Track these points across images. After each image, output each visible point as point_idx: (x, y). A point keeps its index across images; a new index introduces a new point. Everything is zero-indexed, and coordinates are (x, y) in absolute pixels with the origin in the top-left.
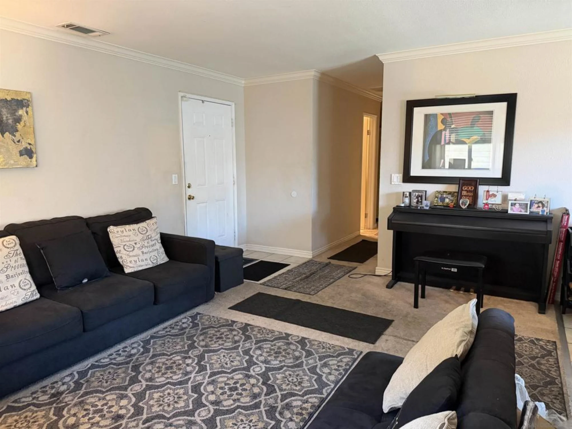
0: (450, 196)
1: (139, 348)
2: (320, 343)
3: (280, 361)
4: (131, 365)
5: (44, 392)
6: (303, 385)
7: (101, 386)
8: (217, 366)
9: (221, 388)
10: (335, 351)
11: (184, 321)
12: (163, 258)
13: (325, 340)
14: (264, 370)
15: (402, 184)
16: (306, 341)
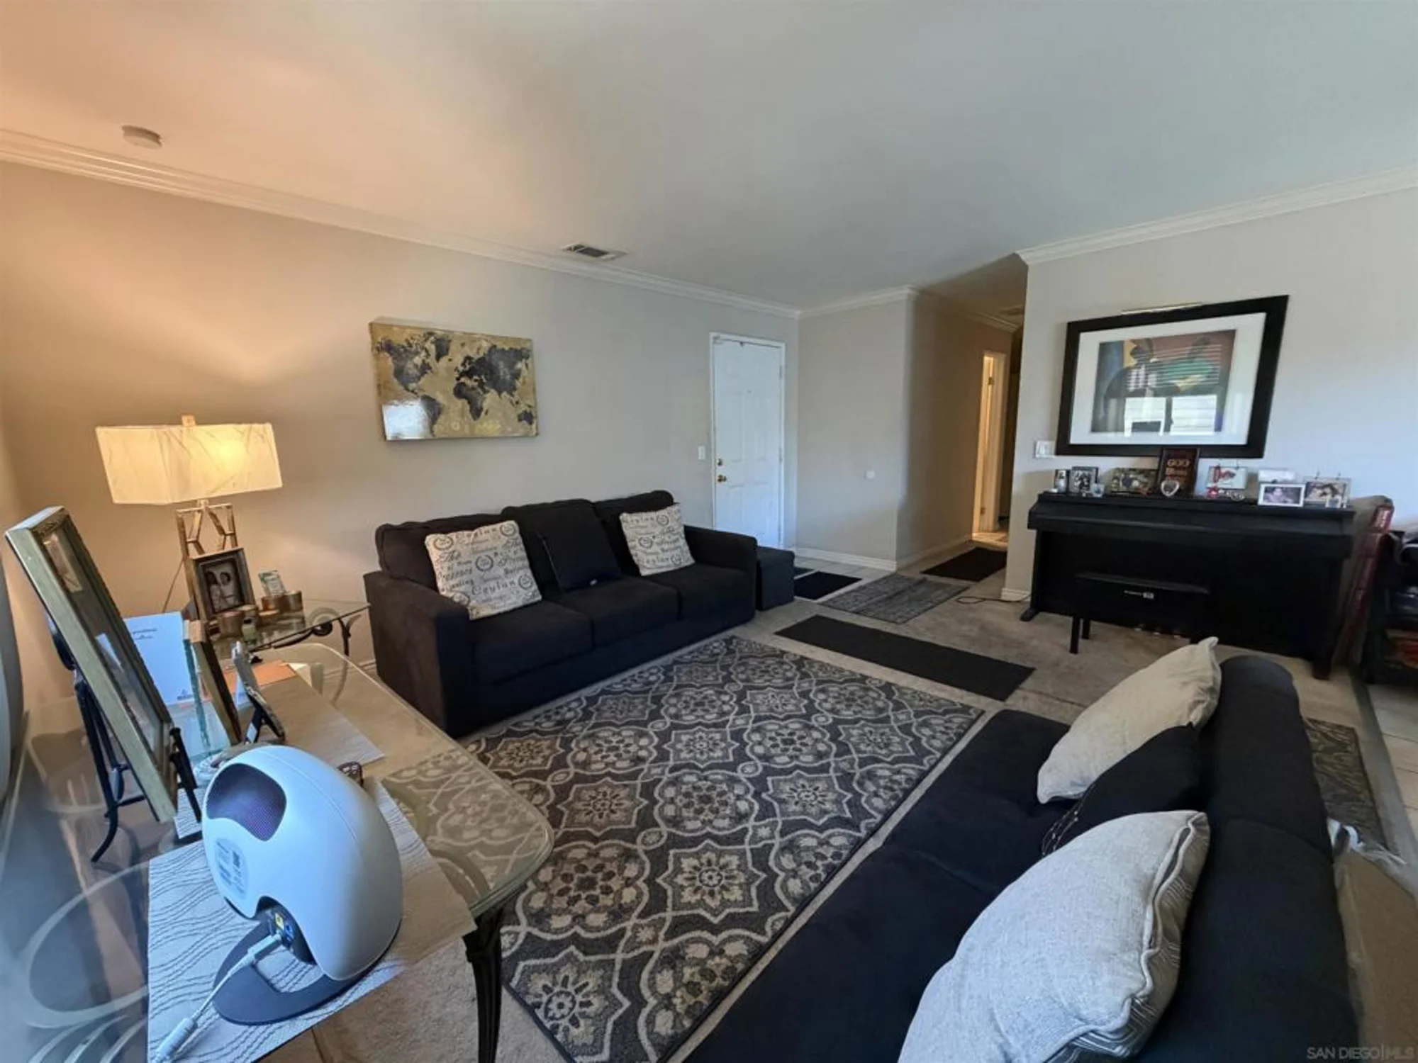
0: (1141, 477)
1: (660, 674)
2: (915, 692)
3: (855, 713)
4: (650, 695)
5: (548, 718)
6: (891, 748)
7: (615, 718)
8: (764, 708)
9: (771, 739)
10: (940, 706)
11: (716, 645)
12: (688, 560)
13: (924, 690)
14: (831, 721)
15: (1054, 457)
16: (893, 688)
